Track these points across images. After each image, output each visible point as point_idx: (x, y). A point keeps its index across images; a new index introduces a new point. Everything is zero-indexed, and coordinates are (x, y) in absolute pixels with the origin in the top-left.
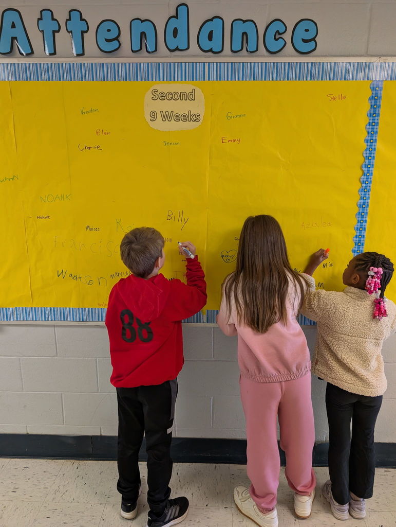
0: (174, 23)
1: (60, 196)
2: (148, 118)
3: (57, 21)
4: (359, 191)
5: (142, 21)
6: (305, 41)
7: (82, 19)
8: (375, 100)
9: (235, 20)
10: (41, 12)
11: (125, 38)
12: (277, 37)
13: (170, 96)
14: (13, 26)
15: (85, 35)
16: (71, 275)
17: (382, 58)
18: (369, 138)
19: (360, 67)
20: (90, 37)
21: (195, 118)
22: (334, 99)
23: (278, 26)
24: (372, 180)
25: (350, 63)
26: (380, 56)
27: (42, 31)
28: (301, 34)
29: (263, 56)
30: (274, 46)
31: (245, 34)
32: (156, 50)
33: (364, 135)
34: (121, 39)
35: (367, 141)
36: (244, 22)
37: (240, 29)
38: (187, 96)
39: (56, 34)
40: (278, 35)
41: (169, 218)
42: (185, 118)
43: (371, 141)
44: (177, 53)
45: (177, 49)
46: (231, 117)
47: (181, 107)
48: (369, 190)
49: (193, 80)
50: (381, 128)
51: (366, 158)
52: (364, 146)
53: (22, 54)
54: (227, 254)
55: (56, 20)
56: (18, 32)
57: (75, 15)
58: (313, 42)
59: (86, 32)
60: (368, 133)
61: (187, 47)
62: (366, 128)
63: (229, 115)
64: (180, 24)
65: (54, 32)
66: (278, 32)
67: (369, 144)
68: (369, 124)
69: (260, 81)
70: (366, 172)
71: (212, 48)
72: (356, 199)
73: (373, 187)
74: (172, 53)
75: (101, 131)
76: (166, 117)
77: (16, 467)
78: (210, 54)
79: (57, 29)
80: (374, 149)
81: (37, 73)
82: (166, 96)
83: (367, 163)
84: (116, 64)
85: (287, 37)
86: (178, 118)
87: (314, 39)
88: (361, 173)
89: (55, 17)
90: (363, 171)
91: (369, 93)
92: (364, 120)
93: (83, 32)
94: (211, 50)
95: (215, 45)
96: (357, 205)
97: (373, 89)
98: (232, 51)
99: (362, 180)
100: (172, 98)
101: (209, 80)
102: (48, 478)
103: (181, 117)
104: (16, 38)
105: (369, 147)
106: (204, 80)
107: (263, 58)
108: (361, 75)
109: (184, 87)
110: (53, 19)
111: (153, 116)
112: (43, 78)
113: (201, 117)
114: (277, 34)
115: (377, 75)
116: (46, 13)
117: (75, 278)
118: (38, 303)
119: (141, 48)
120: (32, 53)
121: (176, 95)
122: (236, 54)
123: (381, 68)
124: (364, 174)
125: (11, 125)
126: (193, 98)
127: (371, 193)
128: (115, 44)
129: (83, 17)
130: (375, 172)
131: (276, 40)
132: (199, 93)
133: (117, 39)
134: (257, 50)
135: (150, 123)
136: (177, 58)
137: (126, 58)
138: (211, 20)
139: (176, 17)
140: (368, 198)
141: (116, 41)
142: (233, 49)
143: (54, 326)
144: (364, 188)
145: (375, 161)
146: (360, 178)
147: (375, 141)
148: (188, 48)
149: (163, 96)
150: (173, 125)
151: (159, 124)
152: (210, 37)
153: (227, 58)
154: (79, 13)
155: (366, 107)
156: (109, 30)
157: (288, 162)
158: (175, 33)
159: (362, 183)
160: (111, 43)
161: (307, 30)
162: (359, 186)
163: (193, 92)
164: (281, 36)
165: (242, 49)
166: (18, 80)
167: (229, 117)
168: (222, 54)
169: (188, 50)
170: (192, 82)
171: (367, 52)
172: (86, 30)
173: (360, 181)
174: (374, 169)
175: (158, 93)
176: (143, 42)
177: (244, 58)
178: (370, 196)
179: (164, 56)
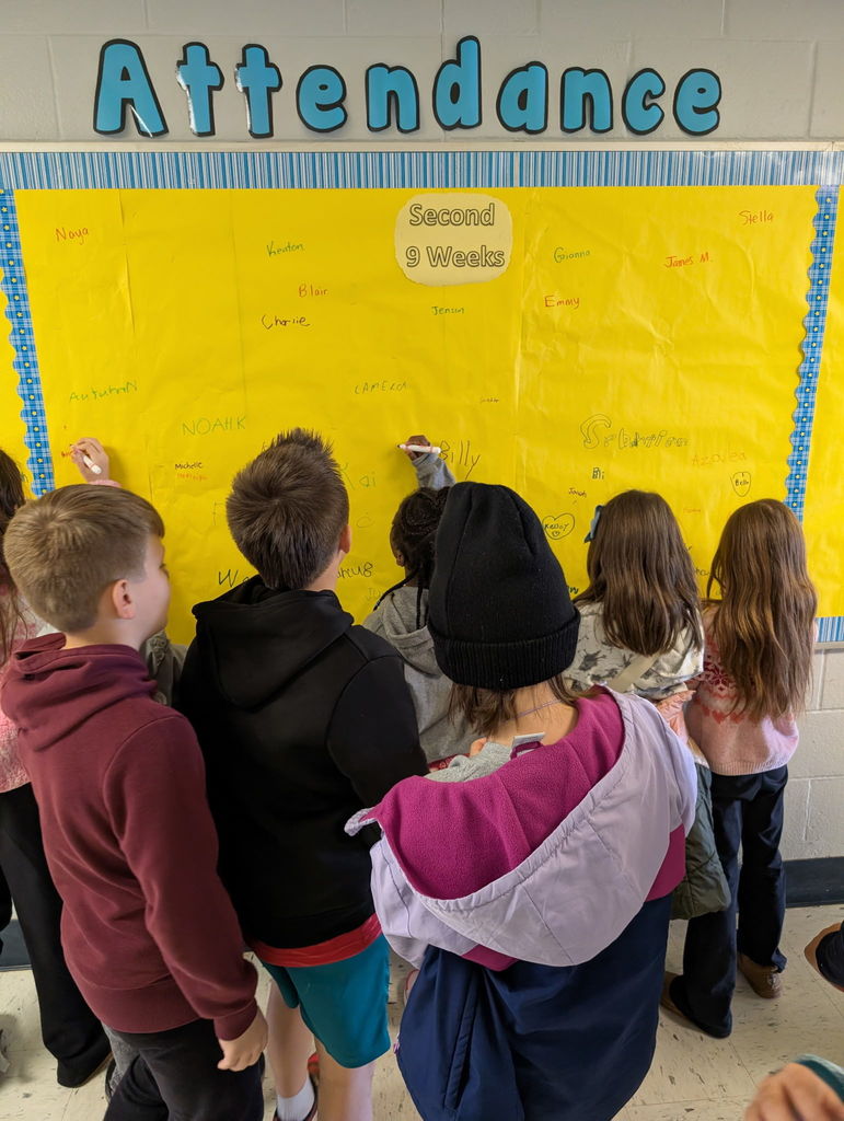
0: (451, 75)
1: (223, 422)
2: (402, 261)
3: (216, 65)
4: (796, 392)
5: (391, 70)
6: (698, 111)
7: (269, 65)
8: (825, 222)
9: (568, 70)
10: (185, 48)
11: (355, 103)
12: (648, 103)
13: (446, 217)
14: (125, 76)
15: (275, 95)
17: (837, 143)
18: (815, 293)
19: (796, 160)
20: (284, 101)
21: (492, 259)
22: (752, 220)
23: (648, 82)
24: (820, 370)
25: (780, 153)
26: (833, 139)
28: (691, 98)
29: (621, 139)
30: (642, 119)
31: (588, 97)
32: (418, 127)
33: (803, 286)
34: (349, 104)
35: (810, 298)
36: (586, 72)
37: (578, 86)
38: (480, 217)
39: (215, 93)
40: (650, 99)
42: (474, 260)
43: (817, 297)
44: (458, 132)
45: (459, 125)
46: (562, 257)
47: (466, 239)
48: (814, 390)
49: (490, 186)
50: (834, 274)
51: (808, 330)
52: (806, 307)
53: (144, 134)
54: (554, 523)
56: (136, 88)
57: (255, 56)
58: (713, 113)
59: (277, 89)
60: (813, 282)
61: (477, 121)
62: (808, 274)
63: (560, 252)
64: (464, 76)
65: (211, 89)
66: (649, 94)
67: (814, 303)
68: (814, 266)
69: (616, 187)
70: (809, 355)
71: (525, 125)
72: (792, 407)
73: (819, 382)
74: (447, 132)
75: (308, 289)
76: (439, 258)
78: (522, 134)
79: (217, 84)
80: (824, 313)
81: (176, 174)
82: (437, 217)
83: (811, 340)
84: (339, 155)
85: (666, 102)
86: (461, 260)
87: (714, 108)
88: (800, 357)
89: (212, 59)
90: (803, 354)
91: (815, 209)
92: (803, 260)
93: (270, 91)
94: (523, 128)
95: (532, 117)
96: (793, 418)
97: (821, 200)
98: (563, 128)
99: (801, 370)
100: (449, 221)
101: (521, 185)
103: (466, 258)
104: (131, 101)
105: (814, 309)
106: (512, 185)
107: (621, 143)
108: (800, 175)
109: (474, 199)
110: (209, 63)
111: (413, 256)
112: (191, 183)
113: (507, 257)
114: (648, 97)
115: (827, 177)
116: (193, 54)
119: (388, 125)
120: (166, 130)
121: (457, 216)
122: (570, 135)
123: (835, 162)
124: (805, 360)
125: (123, 280)
126: (491, 221)
127: (816, 394)
128: (336, 115)
129: (271, 61)
130: (824, 354)
131: (647, 108)
132: (503, 214)
133: (339, 104)
134: (611, 128)
135: (407, 270)
136: (458, 142)
137: (358, 139)
138: (525, 68)
139: (457, 62)
140: (812, 405)
141: (338, 110)
142: (566, 126)
144: (804, 385)
145: (824, 334)
146: (798, 370)
147: (826, 297)
148: (480, 123)
149: (432, 218)
150: (452, 272)
151: (424, 272)
153: (553, 143)
154: (262, 52)
155: (809, 235)
156: (324, 87)
157: (668, 341)
158: (455, 93)
159: (802, 376)
160: (328, 112)
161: (702, 91)
162: (795, 382)
163: (491, 209)
164: (655, 101)
165: (583, 126)
166: (137, 186)
167: (559, 257)
168: (545, 134)
169: (478, 129)
170: (487, 189)
171: (809, 130)
172: (276, 85)
173: (798, 373)
174: (822, 350)
175: (422, 212)
176: (393, 111)
177: (587, 144)
178: (816, 400)
179: (432, 139)
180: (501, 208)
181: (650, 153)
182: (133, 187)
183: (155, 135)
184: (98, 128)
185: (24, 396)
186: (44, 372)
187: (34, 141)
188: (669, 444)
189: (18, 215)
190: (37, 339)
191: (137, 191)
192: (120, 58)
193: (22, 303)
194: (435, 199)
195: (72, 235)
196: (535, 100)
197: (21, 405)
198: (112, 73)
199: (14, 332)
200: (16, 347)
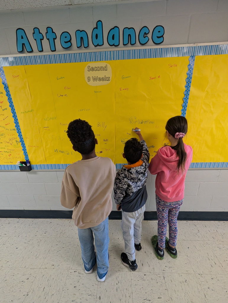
0: (96, 32)
1: (52, 118)
2: (87, 80)
3: (42, 34)
4: (181, 111)
5: (81, 31)
6: (158, 37)
7: (53, 32)
8: (191, 66)
9: (124, 28)
10: (34, 29)
11: (74, 41)
12: (145, 36)
13: (96, 69)
14: (22, 38)
16: (60, 151)
17: (195, 44)
18: (187, 85)
20: (57, 41)
21: (107, 79)
22: (171, 66)
23: (145, 30)
24: (188, 105)
25: (180, 47)
27: (35, 40)
28: (157, 34)
30: (143, 41)
31: (129, 35)
32: (88, 46)
33: (185, 84)
34: (72, 41)
35: (186, 87)
36: (129, 29)
37: (127, 32)
38: (104, 68)
39: (42, 41)
42: (103, 79)
43: (188, 86)
44: (98, 47)
45: (98, 45)
46: (124, 78)
47: (101, 74)
48: (186, 110)
49: (106, 60)
50: (193, 80)
51: (185, 95)
52: (185, 89)
53: (28, 52)
54: (124, 140)
56: (24, 41)
57: (49, 30)
58: (162, 38)
60: (187, 82)
62: (186, 80)
63: (123, 77)
64: (99, 31)
65: (41, 40)
66: (145, 33)
67: (187, 88)
68: (187, 78)
69: (137, 59)
71: (114, 44)
73: (187, 108)
74: (96, 47)
75: (66, 87)
76: (95, 79)
77: (47, 222)
78: (113, 47)
79: (42, 38)
80: (189, 91)
82: (94, 69)
83: (186, 97)
84: (70, 54)
85: (150, 36)
86: (100, 79)
87: (162, 36)
88: (182, 102)
89: (41, 32)
90: (183, 101)
91: (188, 63)
92: (185, 77)
93: (54, 39)
94: (114, 45)
95: (116, 42)
98: (124, 45)
99: (183, 105)
100: (97, 70)
101: (113, 60)
104: (24, 44)
105: (187, 89)
106: (111, 60)
107: (138, 47)
109: (102, 64)
110: (40, 33)
111: (89, 80)
112: (38, 63)
113: (111, 78)
116: (36, 30)
117: (62, 152)
118: (49, 162)
119: (81, 46)
120: (32, 51)
121: (98, 68)
124: (184, 102)
125: (28, 87)
126: (106, 69)
127: (186, 111)
128: (69, 44)
130: (189, 101)
133: (70, 41)
134: (135, 43)
135: (88, 82)
136: (98, 50)
137: (75, 51)
138: (113, 28)
139: (97, 28)
141: (69, 42)
143: (56, 171)
144: (183, 109)
145: (189, 96)
147: (190, 86)
148: (103, 44)
149: (93, 69)
150: (98, 83)
151: (91, 83)
152: (113, 38)
153: (121, 48)
154: (51, 29)
155: (186, 70)
156: (66, 37)
157: (150, 98)
158: (97, 36)
159: (183, 106)
161: (159, 32)
162: (181, 108)
163: (106, 67)
164: (147, 35)
165: (128, 43)
167: (123, 78)
168: (119, 46)
169: (103, 46)
171: (188, 41)
172: (55, 38)
173: (182, 106)
174: (188, 100)
175: (90, 68)
176: (82, 42)
177: (130, 48)
178: (186, 113)
179: (92, 49)
180: (109, 66)
184: (18, 51)
185: (12, 113)
186: (15, 107)
188: (150, 123)
189: (5, 73)
190: (13, 100)
191: (27, 66)
193: (9, 93)
194: (93, 64)
195: (16, 77)
197: (12, 115)
198: (19, 37)
199: (8, 99)
200: (9, 102)
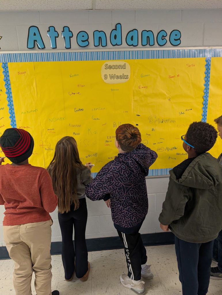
0: (114, 33)
1: (59, 118)
2: (103, 78)
4: (202, 108)
5: (100, 32)
6: (175, 40)
7: (70, 31)
8: (208, 66)
9: (143, 31)
10: (49, 28)
11: (91, 40)
12: (163, 38)
13: (114, 67)
14: (35, 34)
15: (71, 38)
19: (200, 51)
20: (74, 40)
21: (126, 77)
22: (190, 66)
23: (163, 33)
24: (208, 103)
25: (196, 50)
26: (209, 46)
28: (173, 37)
29: (157, 47)
30: (161, 42)
31: (148, 37)
32: (106, 45)
33: (203, 82)
34: (89, 40)
35: (205, 85)
36: (148, 31)
37: (146, 35)
38: (122, 67)
39: (57, 38)
40: (163, 37)
41: (114, 126)
42: (121, 77)
43: (207, 85)
44: (116, 46)
45: (116, 45)
47: (119, 72)
48: (207, 108)
50: (211, 79)
51: (205, 93)
52: (204, 87)
53: (39, 48)
55: (57, 31)
56: (37, 38)
57: (66, 29)
59: (72, 37)
60: (205, 81)
61: (121, 43)
62: (204, 79)
63: (142, 75)
64: (117, 33)
65: (56, 37)
66: (163, 36)
67: (206, 86)
68: (206, 77)
69: (156, 59)
70: (205, 99)
72: (201, 112)
73: (208, 106)
74: (114, 46)
75: (80, 85)
76: (112, 77)
78: (132, 47)
79: (57, 36)
80: (208, 89)
81: (47, 58)
82: (112, 67)
83: (205, 95)
84: (87, 52)
85: (167, 38)
86: (118, 77)
87: (179, 39)
90: (204, 99)
91: (205, 63)
92: (203, 76)
93: (70, 37)
94: (132, 45)
95: (134, 42)
96: (202, 115)
97: (207, 61)
98: (142, 45)
101: (132, 59)
102: (58, 263)
103: (119, 77)
104: (36, 41)
105: (206, 88)
106: (130, 59)
107: (157, 48)
108: (201, 55)
109: (121, 62)
110: (55, 31)
111: (106, 77)
112: (51, 60)
113: (129, 76)
115: (208, 55)
116: (51, 29)
119: (99, 45)
120: (45, 47)
121: (116, 67)
122: (144, 47)
123: (210, 52)
124: (204, 100)
125: (34, 84)
126: (125, 68)
127: (207, 109)
128: (86, 43)
130: (209, 99)
131: (163, 40)
132: (128, 66)
133: (87, 40)
134: (154, 44)
135: (104, 80)
136: (116, 49)
137: (92, 49)
138: (132, 31)
139: (116, 29)
140: (207, 112)
144: (204, 107)
145: (209, 94)
146: (202, 103)
147: (209, 85)
149: (110, 67)
150: (115, 81)
151: (109, 80)
152: (132, 38)
153: (140, 48)
154: (68, 28)
155: (204, 69)
156: (83, 36)
157: (170, 96)
158: (115, 37)
159: (204, 104)
160: (84, 42)
161: (176, 35)
162: (202, 106)
163: (125, 65)
164: (164, 38)
165: (147, 44)
166: (38, 61)
167: (142, 76)
168: (138, 46)
169: (122, 45)
170: (124, 60)
171: (203, 45)
172: (71, 36)
173: (203, 104)
174: (208, 98)
175: (108, 66)
176: (100, 42)
177: (148, 49)
178: (207, 110)
179: (110, 48)
181: (164, 50)
182: (37, 61)
183: (42, 49)
184: (28, 47)
185: (10, 113)
186: (15, 107)
187: (12, 51)
188: (171, 122)
189: (9, 69)
190: (13, 99)
191: (38, 62)
192: (33, 30)
193: (10, 90)
194: (111, 63)
195: (22, 73)
196: (135, 38)
197: (9, 115)
198: (32, 34)
199: (8, 97)
200: (8, 101)
